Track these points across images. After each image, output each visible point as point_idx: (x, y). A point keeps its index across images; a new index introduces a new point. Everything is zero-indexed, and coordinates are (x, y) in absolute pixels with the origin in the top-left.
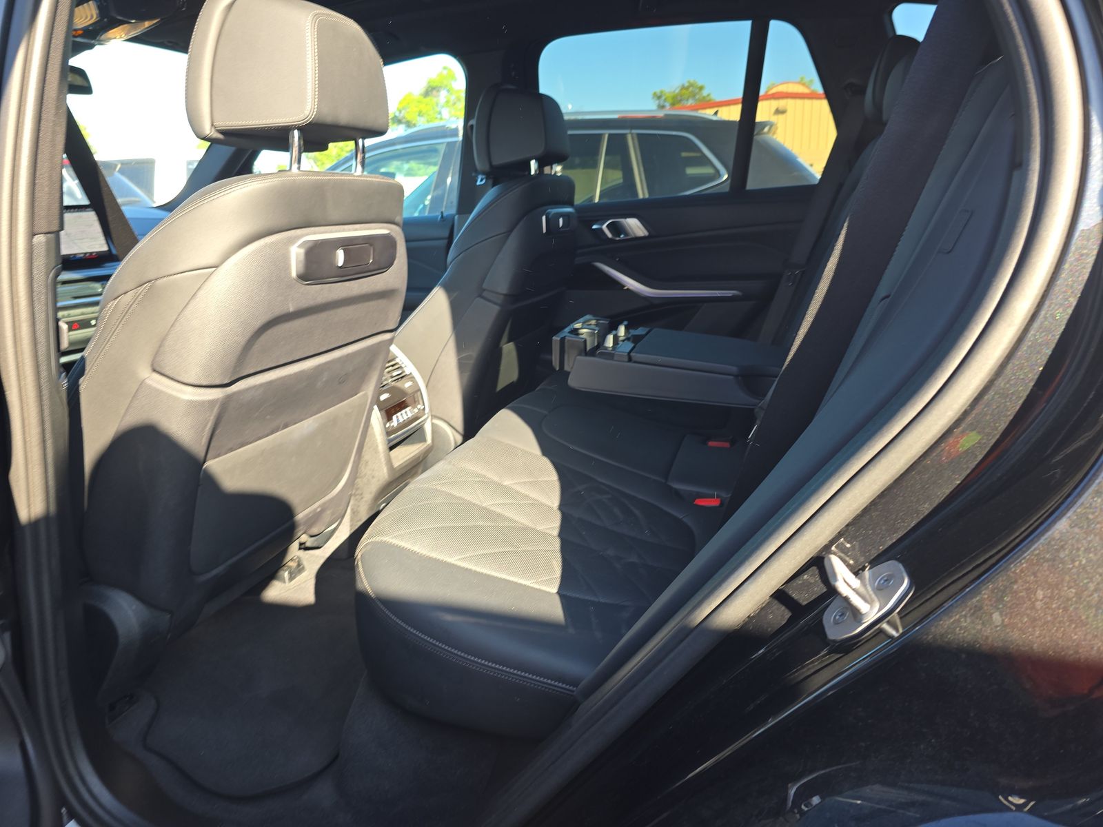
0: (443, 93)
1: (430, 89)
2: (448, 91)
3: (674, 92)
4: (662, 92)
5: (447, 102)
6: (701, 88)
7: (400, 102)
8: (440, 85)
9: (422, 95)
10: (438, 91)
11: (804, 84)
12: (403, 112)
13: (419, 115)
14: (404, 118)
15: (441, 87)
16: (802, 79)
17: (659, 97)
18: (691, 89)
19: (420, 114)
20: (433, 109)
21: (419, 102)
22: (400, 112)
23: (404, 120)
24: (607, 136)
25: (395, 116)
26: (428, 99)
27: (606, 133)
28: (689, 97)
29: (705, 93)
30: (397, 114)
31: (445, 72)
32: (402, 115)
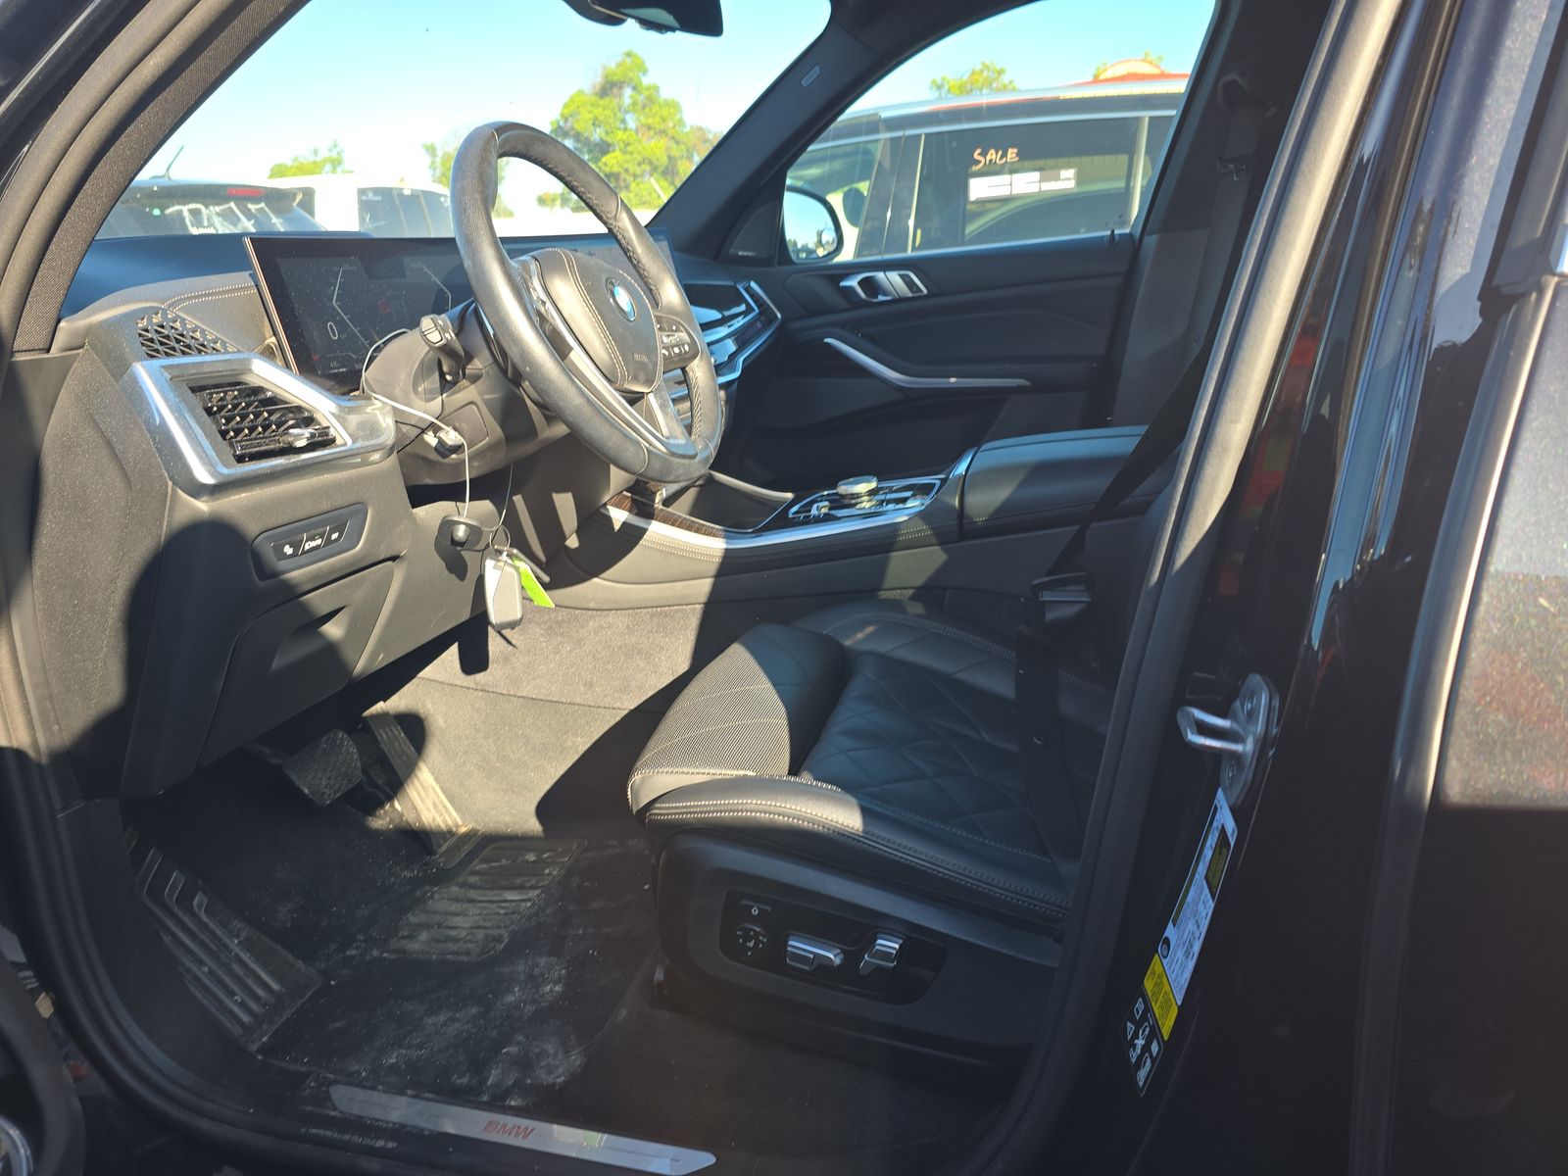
0: (628, 92)
1: (608, 85)
2: (634, 88)
3: (961, 78)
4: (943, 79)
5: (634, 104)
6: (1001, 72)
7: (566, 106)
8: (622, 79)
9: (597, 94)
10: (621, 88)
11: (1150, 63)
12: (570, 119)
13: (594, 124)
14: (572, 128)
15: (624, 82)
16: (1147, 55)
17: (939, 88)
18: (985, 73)
19: (596, 123)
20: (615, 115)
21: (592, 105)
22: (566, 120)
23: (572, 133)
24: (1147, 120)
25: (559, 126)
26: (605, 101)
27: (1146, 114)
28: (983, 86)
29: (1005, 79)
30: (562, 123)
31: (628, 60)
32: (569, 125)
